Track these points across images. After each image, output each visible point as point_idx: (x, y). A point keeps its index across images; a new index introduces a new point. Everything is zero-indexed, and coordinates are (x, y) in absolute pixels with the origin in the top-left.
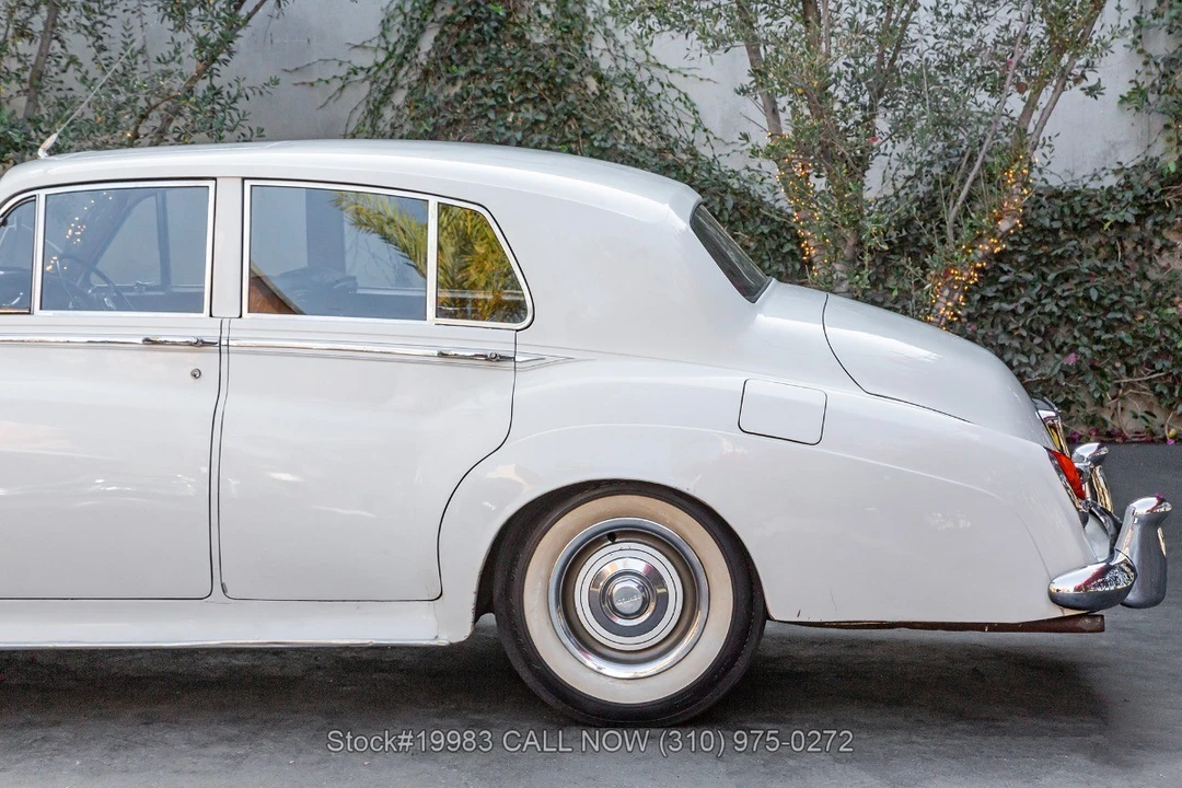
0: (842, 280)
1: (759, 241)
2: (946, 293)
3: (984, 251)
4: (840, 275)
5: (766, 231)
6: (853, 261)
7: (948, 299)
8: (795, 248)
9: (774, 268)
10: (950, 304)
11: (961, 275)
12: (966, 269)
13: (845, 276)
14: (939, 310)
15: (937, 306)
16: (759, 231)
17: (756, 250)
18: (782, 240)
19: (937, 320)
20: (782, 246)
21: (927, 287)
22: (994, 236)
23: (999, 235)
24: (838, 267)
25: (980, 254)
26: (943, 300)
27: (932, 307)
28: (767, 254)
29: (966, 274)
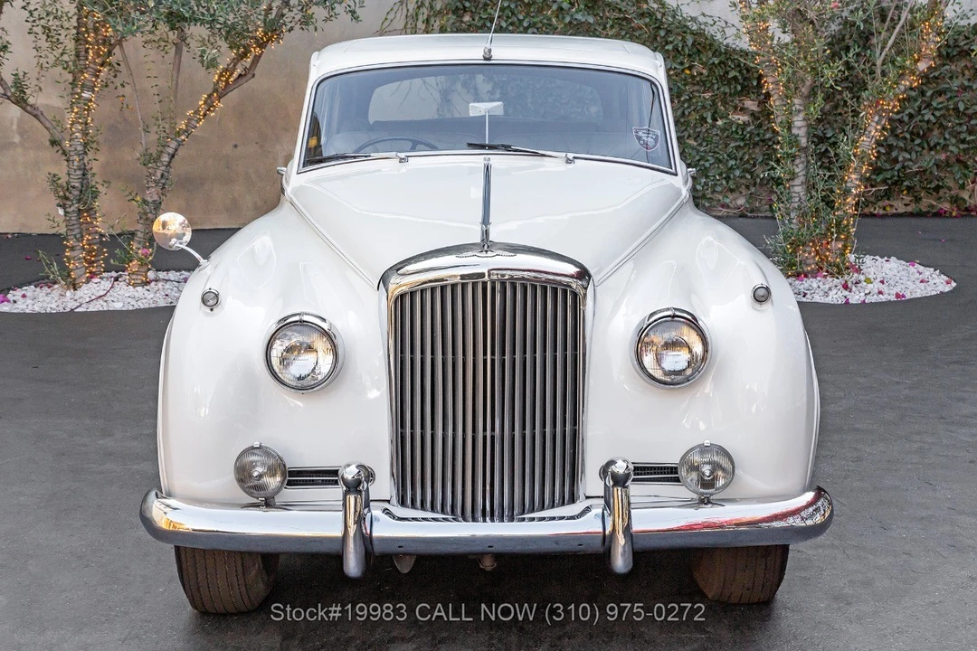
0: (799, 111)
1: (710, 69)
2: (876, 118)
3: (905, 85)
4: (798, 107)
5: (716, 62)
6: (808, 97)
7: (877, 123)
8: (738, 74)
9: (722, 89)
10: (879, 127)
11: (888, 105)
12: (892, 100)
13: (802, 108)
14: (870, 132)
15: (869, 129)
16: (711, 62)
17: (708, 76)
18: (729, 69)
19: (869, 140)
20: (727, 73)
21: (862, 115)
22: (914, 74)
23: (917, 73)
24: (796, 101)
25: (902, 88)
26: (874, 124)
27: (865, 130)
28: (717, 79)
29: (892, 104)
